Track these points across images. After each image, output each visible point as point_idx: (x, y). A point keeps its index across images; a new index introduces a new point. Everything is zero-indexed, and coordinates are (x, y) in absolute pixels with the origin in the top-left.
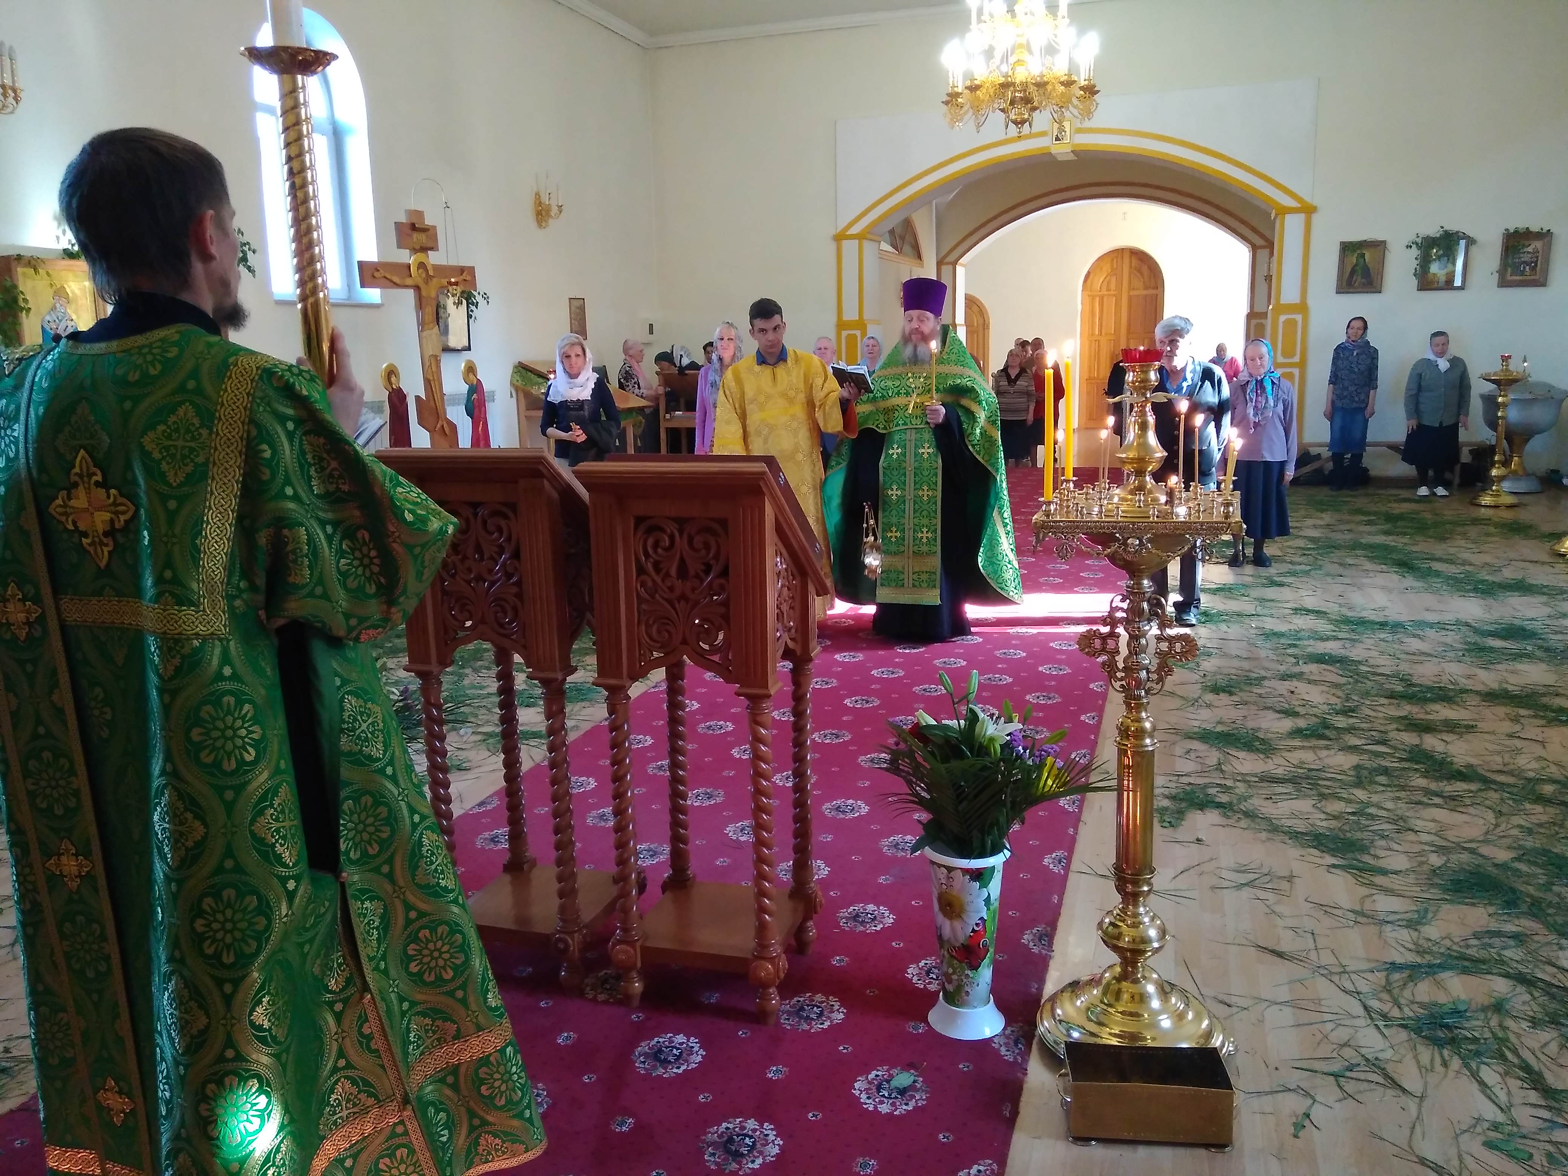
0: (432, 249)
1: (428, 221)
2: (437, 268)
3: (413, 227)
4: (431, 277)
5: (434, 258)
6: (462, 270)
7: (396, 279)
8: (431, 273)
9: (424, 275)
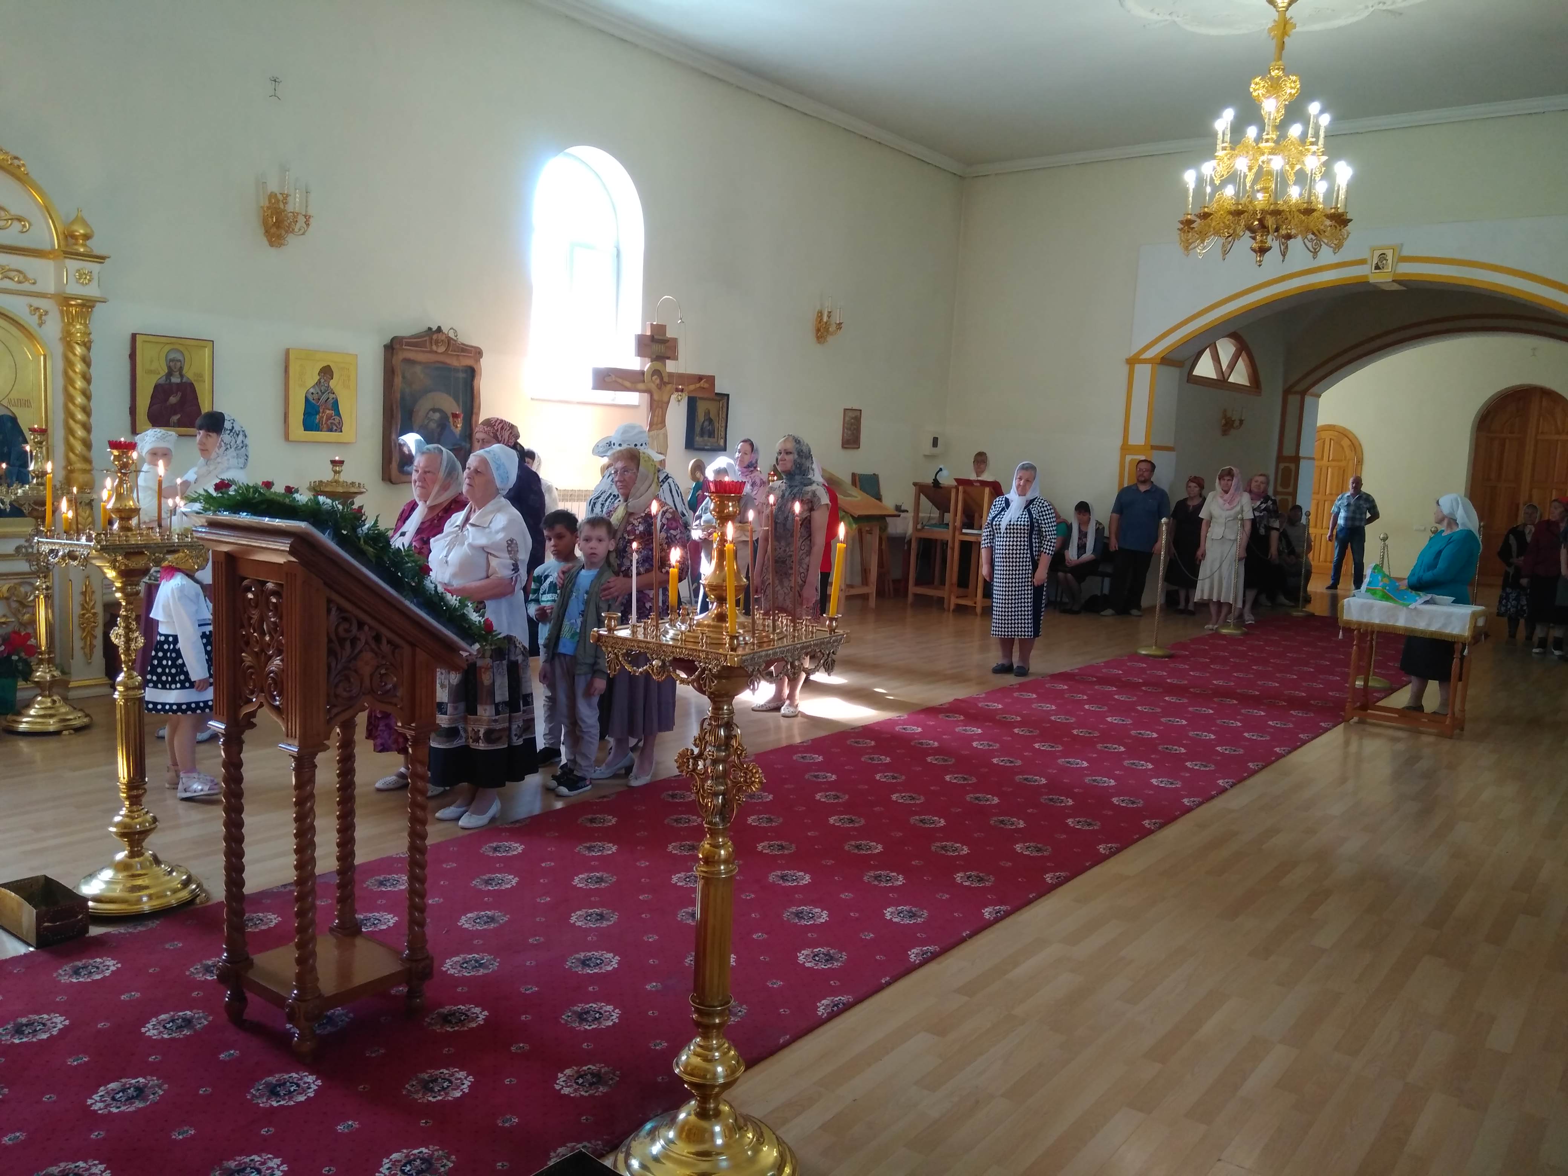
0: (669, 358)
1: (669, 334)
2: (671, 375)
3: (652, 338)
4: (665, 384)
5: (671, 367)
6: (700, 378)
7: (627, 384)
8: (666, 379)
9: (658, 381)
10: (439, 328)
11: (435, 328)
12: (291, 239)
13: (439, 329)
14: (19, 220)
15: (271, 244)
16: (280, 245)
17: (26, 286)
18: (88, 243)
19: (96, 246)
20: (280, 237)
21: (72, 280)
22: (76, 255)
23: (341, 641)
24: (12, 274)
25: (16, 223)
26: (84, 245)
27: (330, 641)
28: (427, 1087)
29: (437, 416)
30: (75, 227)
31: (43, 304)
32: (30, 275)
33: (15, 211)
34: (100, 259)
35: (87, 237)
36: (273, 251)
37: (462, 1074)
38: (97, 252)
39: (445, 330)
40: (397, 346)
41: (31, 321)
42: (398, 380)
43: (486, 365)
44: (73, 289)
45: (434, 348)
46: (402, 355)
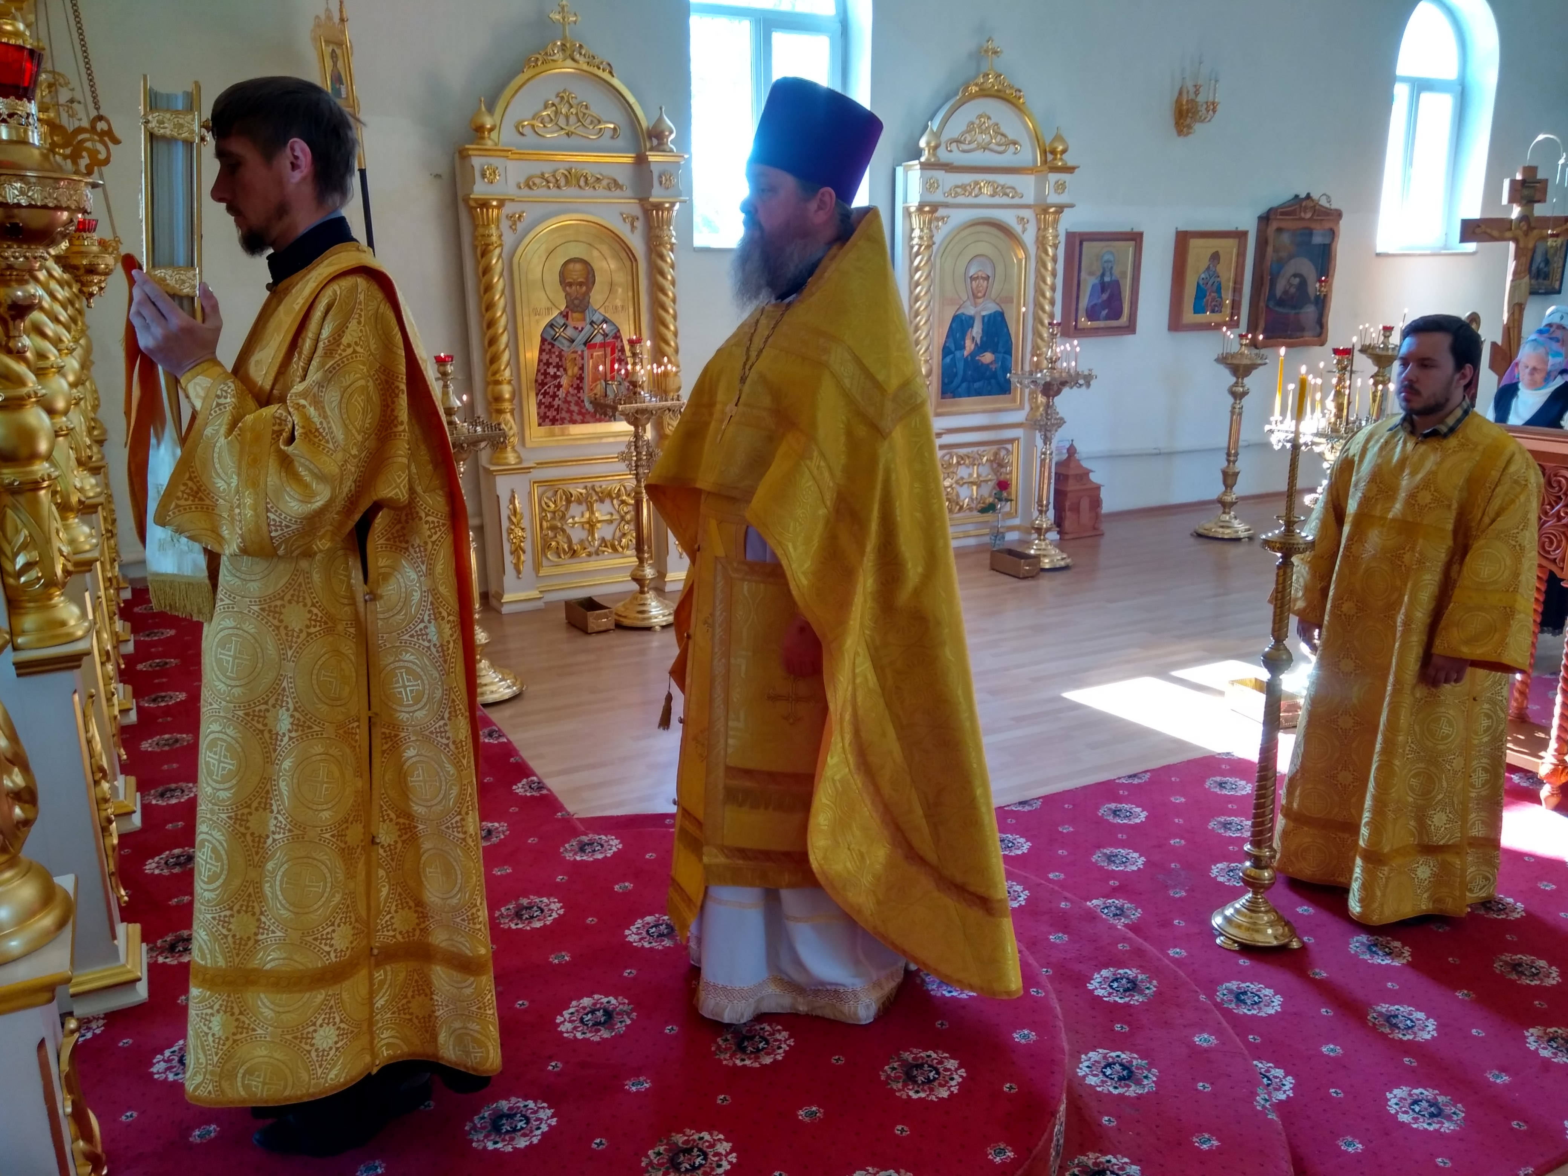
0: (1540, 201)
2: (1538, 219)
3: (1526, 184)
4: (1532, 230)
7: (1498, 232)
8: (1533, 224)
9: (1525, 228)
10: (1308, 194)
11: (1303, 195)
12: (1198, 127)
13: (1308, 196)
14: (1015, 143)
15: (1180, 133)
16: (1188, 134)
17: (1016, 201)
18: (1065, 156)
19: (1069, 159)
20: (1189, 127)
21: (1052, 190)
22: (1055, 169)
24: (1008, 191)
25: (1012, 146)
26: (1061, 159)
29: (1296, 281)
30: (1056, 145)
31: (1028, 214)
32: (1019, 190)
33: (1011, 136)
34: (1070, 170)
35: (1064, 151)
36: (1181, 139)
38: (1070, 164)
39: (1315, 196)
40: (1272, 217)
41: (1018, 229)
42: (1270, 249)
43: (1344, 227)
44: (1053, 198)
45: (1303, 215)
46: (1274, 225)
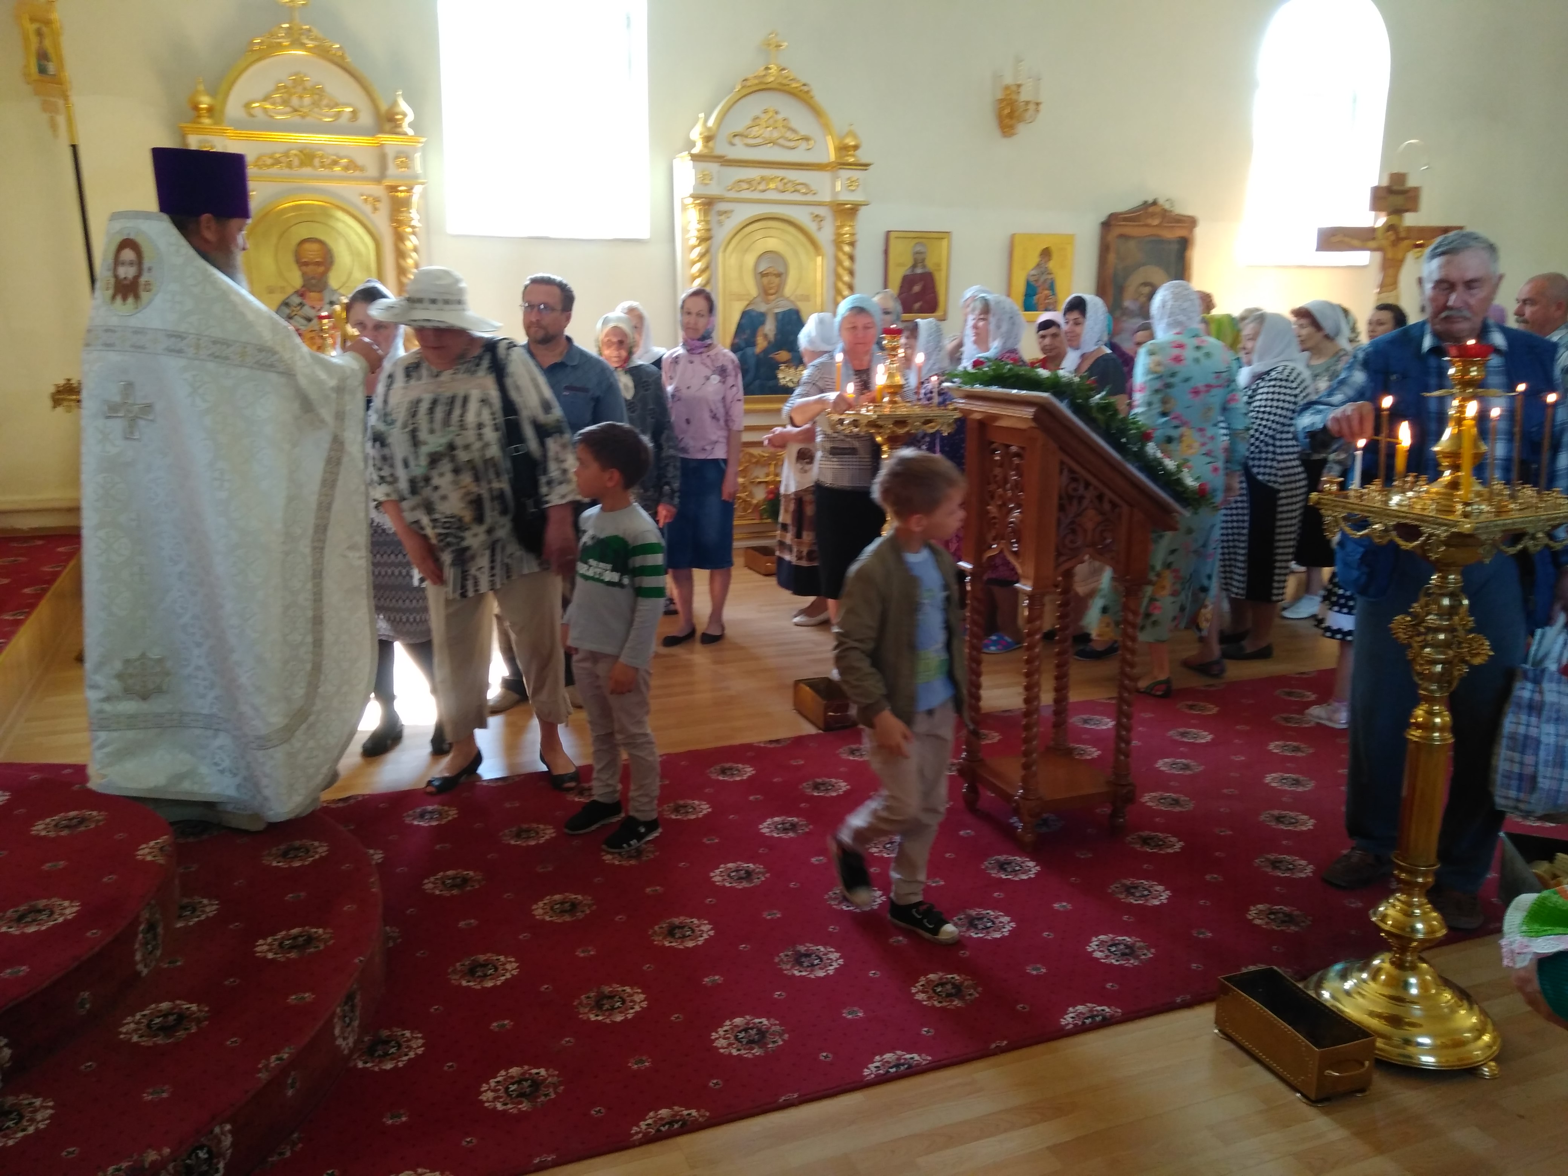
0: (1407, 211)
3: (1390, 189)
4: (1402, 240)
6: (1447, 229)
9: (1393, 238)
10: (1155, 200)
11: (1150, 201)
12: (1021, 128)
13: (1155, 203)
14: (806, 139)
15: (1004, 135)
16: (1012, 135)
17: (809, 198)
18: (858, 153)
20: (1012, 127)
21: (844, 188)
22: (848, 165)
23: (1070, 498)
24: (800, 187)
25: (804, 143)
26: (853, 156)
27: (1060, 498)
28: (1129, 890)
29: (1145, 290)
30: (848, 140)
31: (822, 211)
32: (814, 187)
33: (803, 132)
34: (865, 166)
35: (856, 147)
36: (1005, 141)
37: (1160, 888)
38: (862, 160)
39: (1161, 201)
40: (1114, 223)
41: (813, 227)
42: (1112, 257)
43: (1200, 234)
44: (844, 196)
45: (1149, 221)
46: (1116, 231)
